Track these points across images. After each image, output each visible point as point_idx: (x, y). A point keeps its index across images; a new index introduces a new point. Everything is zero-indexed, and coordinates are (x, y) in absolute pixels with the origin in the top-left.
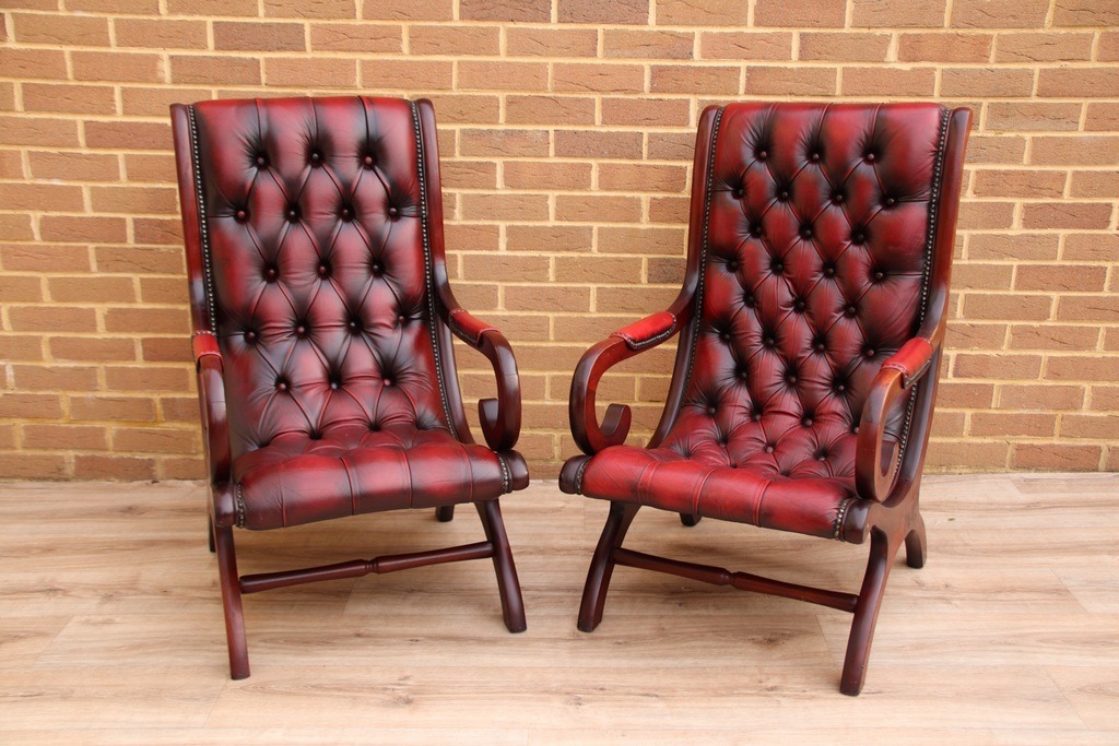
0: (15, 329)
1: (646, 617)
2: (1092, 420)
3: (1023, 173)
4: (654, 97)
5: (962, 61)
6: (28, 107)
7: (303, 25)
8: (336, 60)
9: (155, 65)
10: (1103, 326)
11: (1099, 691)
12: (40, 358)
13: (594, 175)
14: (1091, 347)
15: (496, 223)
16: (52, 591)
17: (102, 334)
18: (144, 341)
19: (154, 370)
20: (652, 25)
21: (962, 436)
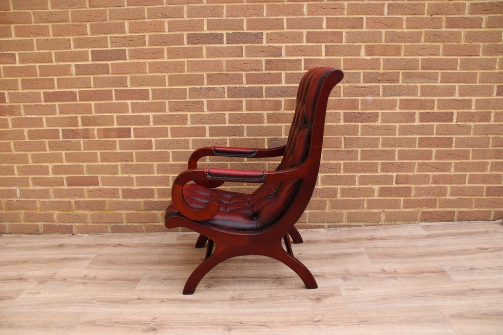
0: (19, 175)
1: (265, 289)
2: (451, 200)
3: (418, 100)
4: (267, 72)
5: (391, 55)
6: (23, 88)
7: (125, 50)
8: (139, 63)
9: (69, 69)
10: (453, 161)
11: (460, 316)
12: (29, 186)
13: (244, 104)
15: (204, 125)
16: (21, 279)
17: (51, 175)
18: (67, 178)
19: (71, 189)
20: (265, 43)
21: (400, 208)
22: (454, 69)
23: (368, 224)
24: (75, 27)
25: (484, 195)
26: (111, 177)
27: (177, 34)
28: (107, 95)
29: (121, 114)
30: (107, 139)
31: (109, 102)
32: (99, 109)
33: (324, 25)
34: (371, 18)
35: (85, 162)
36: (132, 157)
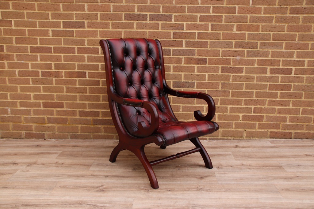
0: (11, 99)
2: (290, 125)
3: (269, 60)
4: (174, 40)
5: (253, 31)
6: (16, 43)
7: (85, 22)
8: (93, 31)
9: (48, 32)
10: (291, 100)
11: (288, 190)
12: (17, 107)
14: (289, 105)
16: (15, 164)
17: (32, 100)
18: (43, 102)
19: (45, 110)
20: (173, 22)
21: (256, 129)
22: (293, 41)
23: (235, 138)
24: (52, 5)
25: (312, 122)
26: (72, 103)
27: (118, 14)
28: (72, 50)
29: (81, 63)
30: (70, 79)
31: (73, 55)
32: (66, 59)
33: (211, 11)
34: (241, 7)
35: (55, 93)
36: (86, 90)
